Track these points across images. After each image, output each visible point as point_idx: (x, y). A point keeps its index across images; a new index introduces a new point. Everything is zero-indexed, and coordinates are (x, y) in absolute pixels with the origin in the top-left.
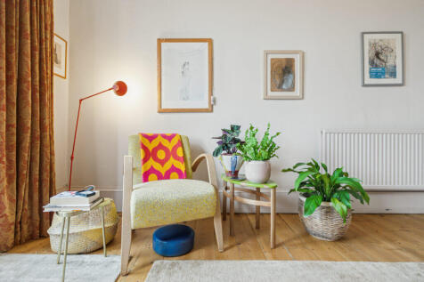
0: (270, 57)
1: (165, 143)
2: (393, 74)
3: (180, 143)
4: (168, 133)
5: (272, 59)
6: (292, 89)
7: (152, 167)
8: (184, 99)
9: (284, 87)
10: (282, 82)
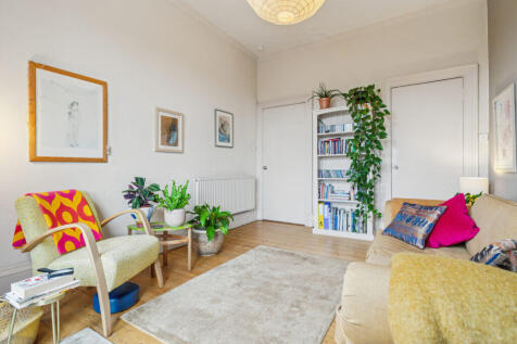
0: (161, 114)
1: (67, 202)
2: (229, 141)
3: (84, 202)
4: (66, 190)
5: (162, 117)
6: (176, 144)
7: (64, 234)
8: (72, 146)
9: (171, 142)
10: (169, 138)
